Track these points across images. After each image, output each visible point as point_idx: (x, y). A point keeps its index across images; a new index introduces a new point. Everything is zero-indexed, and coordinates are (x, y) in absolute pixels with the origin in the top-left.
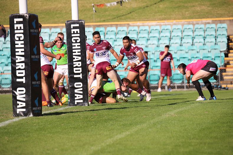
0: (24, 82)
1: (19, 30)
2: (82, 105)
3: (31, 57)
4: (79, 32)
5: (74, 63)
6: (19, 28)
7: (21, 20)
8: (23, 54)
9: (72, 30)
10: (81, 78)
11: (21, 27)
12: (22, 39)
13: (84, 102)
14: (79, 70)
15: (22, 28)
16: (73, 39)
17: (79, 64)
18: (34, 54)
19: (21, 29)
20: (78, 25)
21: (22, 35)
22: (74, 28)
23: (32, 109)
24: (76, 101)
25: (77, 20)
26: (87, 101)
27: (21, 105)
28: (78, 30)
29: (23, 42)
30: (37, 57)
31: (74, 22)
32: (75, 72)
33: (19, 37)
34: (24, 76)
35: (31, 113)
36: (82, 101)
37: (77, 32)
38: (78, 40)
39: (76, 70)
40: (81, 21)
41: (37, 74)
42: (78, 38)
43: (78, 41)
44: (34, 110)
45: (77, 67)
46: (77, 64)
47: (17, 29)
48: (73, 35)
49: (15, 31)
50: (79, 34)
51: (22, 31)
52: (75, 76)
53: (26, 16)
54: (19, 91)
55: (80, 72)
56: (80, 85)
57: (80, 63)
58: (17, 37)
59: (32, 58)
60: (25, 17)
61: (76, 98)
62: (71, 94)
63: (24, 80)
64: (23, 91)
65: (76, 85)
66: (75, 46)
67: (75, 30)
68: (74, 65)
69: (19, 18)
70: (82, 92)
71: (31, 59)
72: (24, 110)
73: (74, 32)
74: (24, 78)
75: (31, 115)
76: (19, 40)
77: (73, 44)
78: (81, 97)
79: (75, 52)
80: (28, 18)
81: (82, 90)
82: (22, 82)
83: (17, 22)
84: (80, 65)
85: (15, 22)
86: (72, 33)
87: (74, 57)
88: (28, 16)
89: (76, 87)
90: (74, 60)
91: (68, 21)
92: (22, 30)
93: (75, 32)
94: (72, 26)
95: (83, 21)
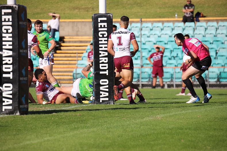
0: (11, 78)
1: (7, 21)
2: (108, 103)
3: (19, 51)
4: (106, 26)
5: (100, 59)
6: (7, 20)
7: (10, 11)
8: (11, 47)
9: (100, 24)
10: (107, 74)
11: (9, 19)
12: (10, 31)
13: (109, 100)
14: (106, 66)
15: (11, 20)
16: (100, 33)
17: (105, 60)
18: (22, 48)
19: (9, 21)
20: (105, 19)
21: (10, 28)
22: (102, 22)
23: (19, 106)
24: (101, 99)
25: (105, 13)
26: (113, 99)
27: (7, 102)
28: (106, 24)
29: (11, 35)
30: (25, 51)
31: (102, 16)
32: (101, 68)
33: (7, 30)
34: (11, 72)
35: (18, 112)
36: (107, 99)
37: (104, 26)
38: (105, 34)
39: (102, 66)
40: (109, 15)
41: (25, 70)
42: (106, 33)
43: (105, 36)
44: (21, 108)
45: (103, 63)
46: (103, 60)
47: (5, 21)
48: (100, 29)
49: (3, 23)
50: (106, 28)
51: (10, 23)
52: (101, 73)
53: (16, 7)
54: (6, 87)
55: (107, 68)
56: (106, 82)
57: (107, 59)
58: (5, 29)
59: (21, 52)
60: (14, 8)
61: (101, 96)
62: (96, 91)
63: (11, 76)
64: (10, 87)
65: (102, 82)
66: (102, 41)
67: (103, 24)
68: (100, 61)
69: (7, 9)
70: (107, 90)
71: (19, 53)
72: (10, 107)
73: (101, 26)
74: (11, 73)
75: (18, 114)
76: (7, 33)
77: (100, 39)
78: (107, 94)
79: (102, 47)
80: (17, 9)
81: (108, 87)
82: (9, 78)
83: (5, 13)
84: (107, 61)
85: (3, 14)
86: (99, 26)
87: (100, 52)
88: (17, 7)
89: (101, 83)
90: (100, 56)
91: (95, 14)
92: (11, 21)
93: (103, 26)
94: (100, 19)
95: (111, 15)
